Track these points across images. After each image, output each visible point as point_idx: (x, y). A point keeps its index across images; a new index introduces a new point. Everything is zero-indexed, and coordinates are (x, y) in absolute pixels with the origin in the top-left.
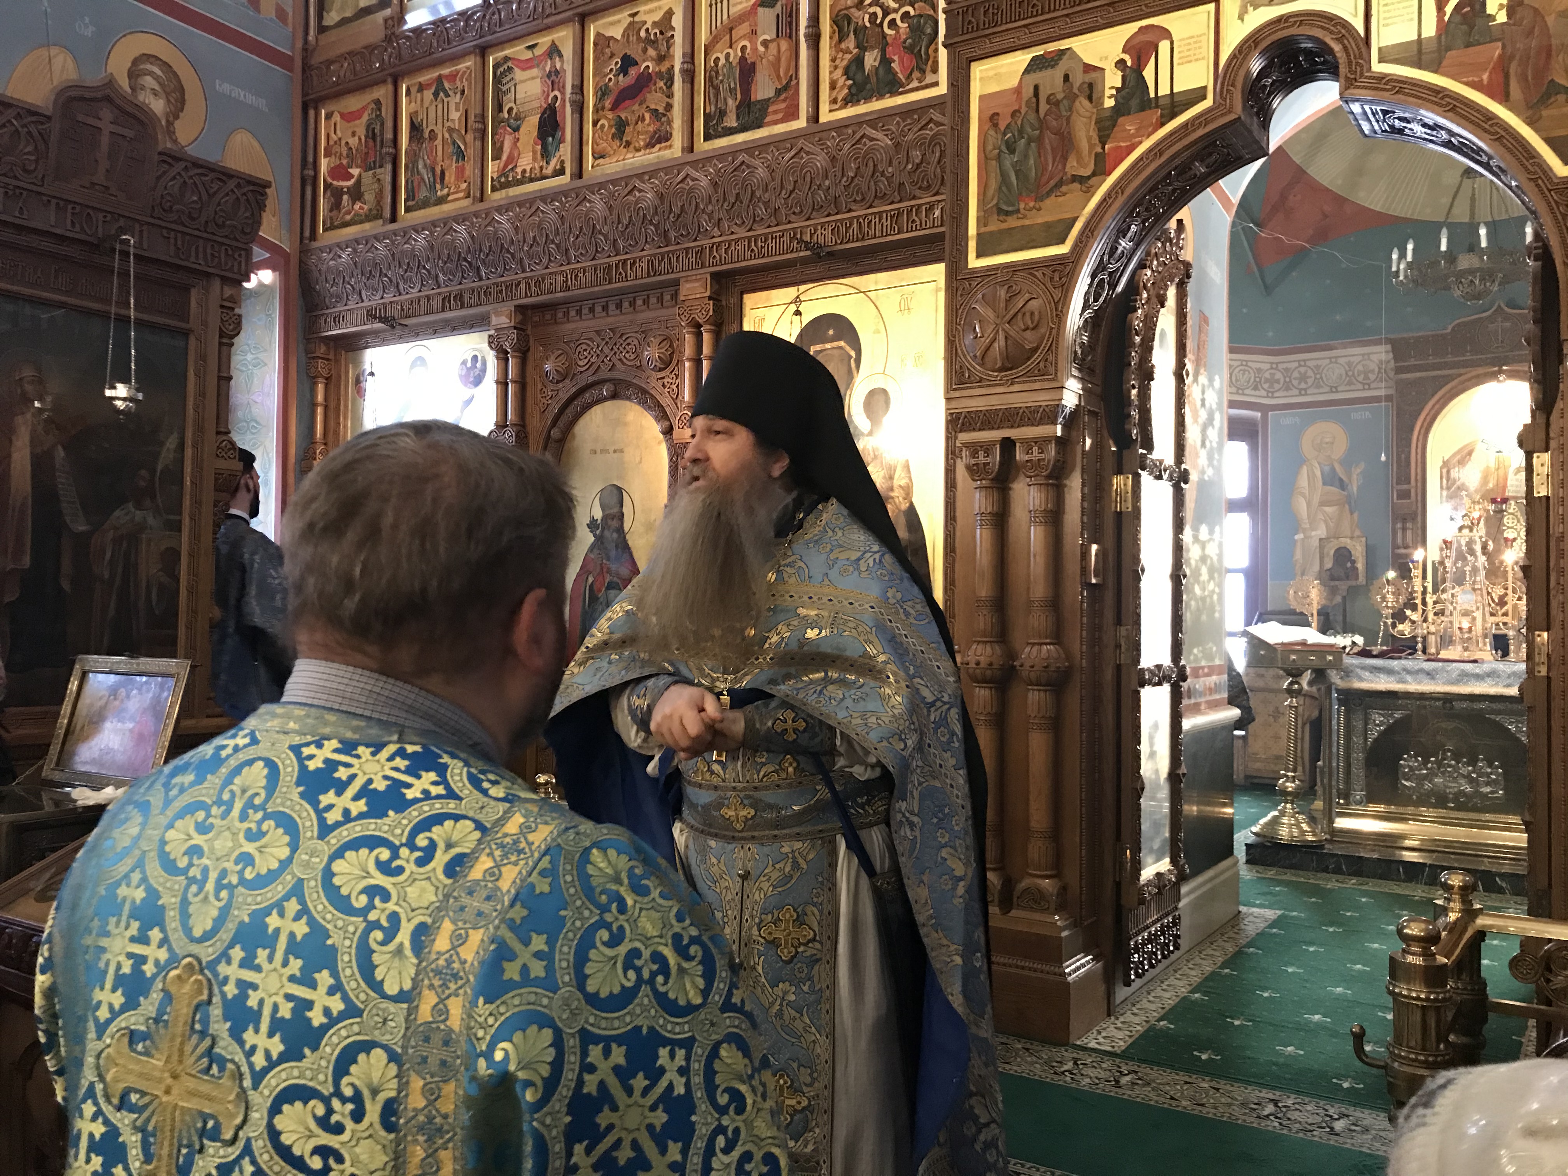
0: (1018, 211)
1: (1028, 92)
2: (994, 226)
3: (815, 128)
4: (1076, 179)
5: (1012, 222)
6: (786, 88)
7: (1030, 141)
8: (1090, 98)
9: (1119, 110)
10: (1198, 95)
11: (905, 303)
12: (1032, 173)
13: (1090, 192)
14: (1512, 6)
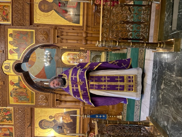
1: (15, 97)
2: (30, 101)
3: (14, 125)
4: (26, 92)
5: (30, 99)
6: (8, 129)
7: (20, 97)
8: (17, 89)
9: (19, 86)
10: (19, 77)
11: (39, 113)
12: (25, 96)
13: (28, 90)
14: (16, 46)
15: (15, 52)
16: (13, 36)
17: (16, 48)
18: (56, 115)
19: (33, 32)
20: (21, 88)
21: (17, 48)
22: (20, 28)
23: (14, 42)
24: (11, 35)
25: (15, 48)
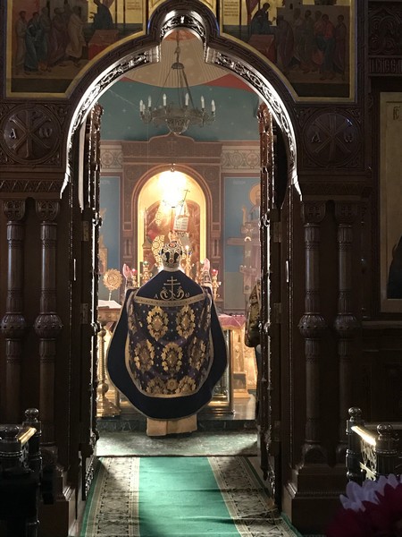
0: (37, 70)
1: (45, 3)
2: (21, 76)
4: (71, 58)
5: (33, 76)
7: (44, 32)
8: (80, 15)
9: (96, 25)
10: (138, 28)
12: (46, 51)
13: (79, 67)
14: (279, 19)
15: (253, 13)
16: (324, 9)
17: (270, 19)
20: (89, 33)
21: (271, 23)
22: (360, 39)
23: (298, 13)
25: (272, 14)
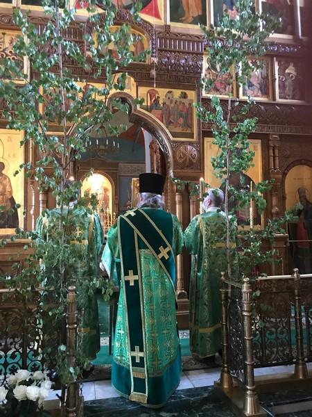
5: (53, 124)
11: (10, 139)
14: (164, 104)
16: (183, 100)
18: (5, 178)
19: (193, 138)
21: (160, 105)
24: (184, 96)
